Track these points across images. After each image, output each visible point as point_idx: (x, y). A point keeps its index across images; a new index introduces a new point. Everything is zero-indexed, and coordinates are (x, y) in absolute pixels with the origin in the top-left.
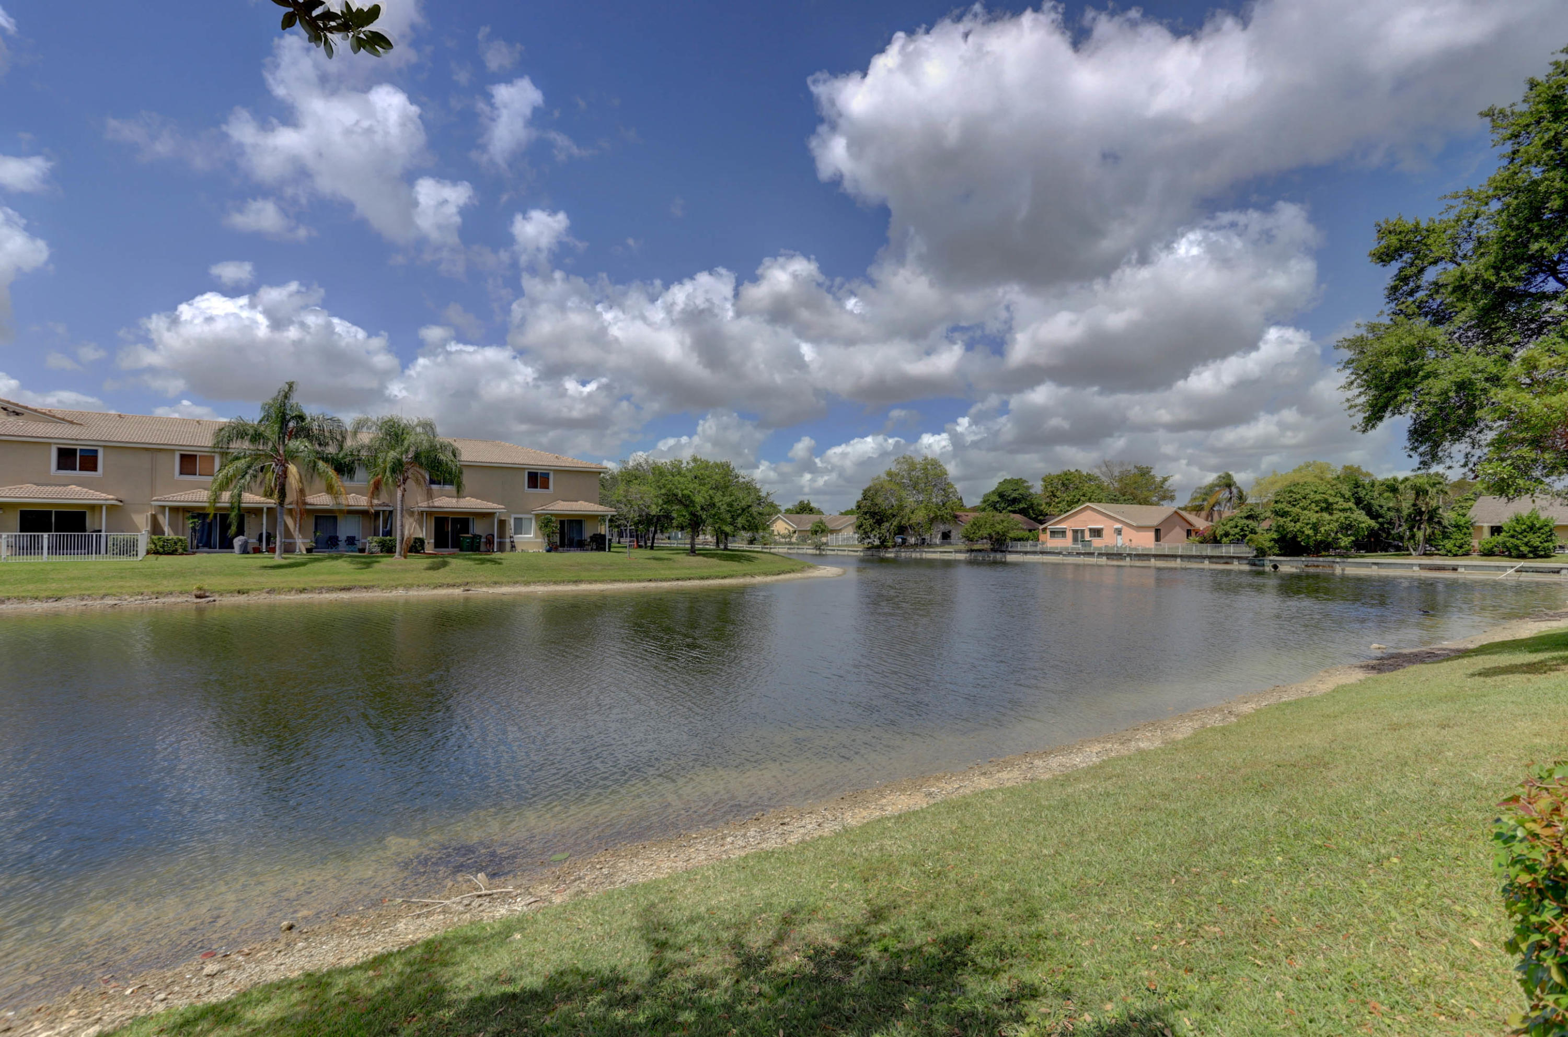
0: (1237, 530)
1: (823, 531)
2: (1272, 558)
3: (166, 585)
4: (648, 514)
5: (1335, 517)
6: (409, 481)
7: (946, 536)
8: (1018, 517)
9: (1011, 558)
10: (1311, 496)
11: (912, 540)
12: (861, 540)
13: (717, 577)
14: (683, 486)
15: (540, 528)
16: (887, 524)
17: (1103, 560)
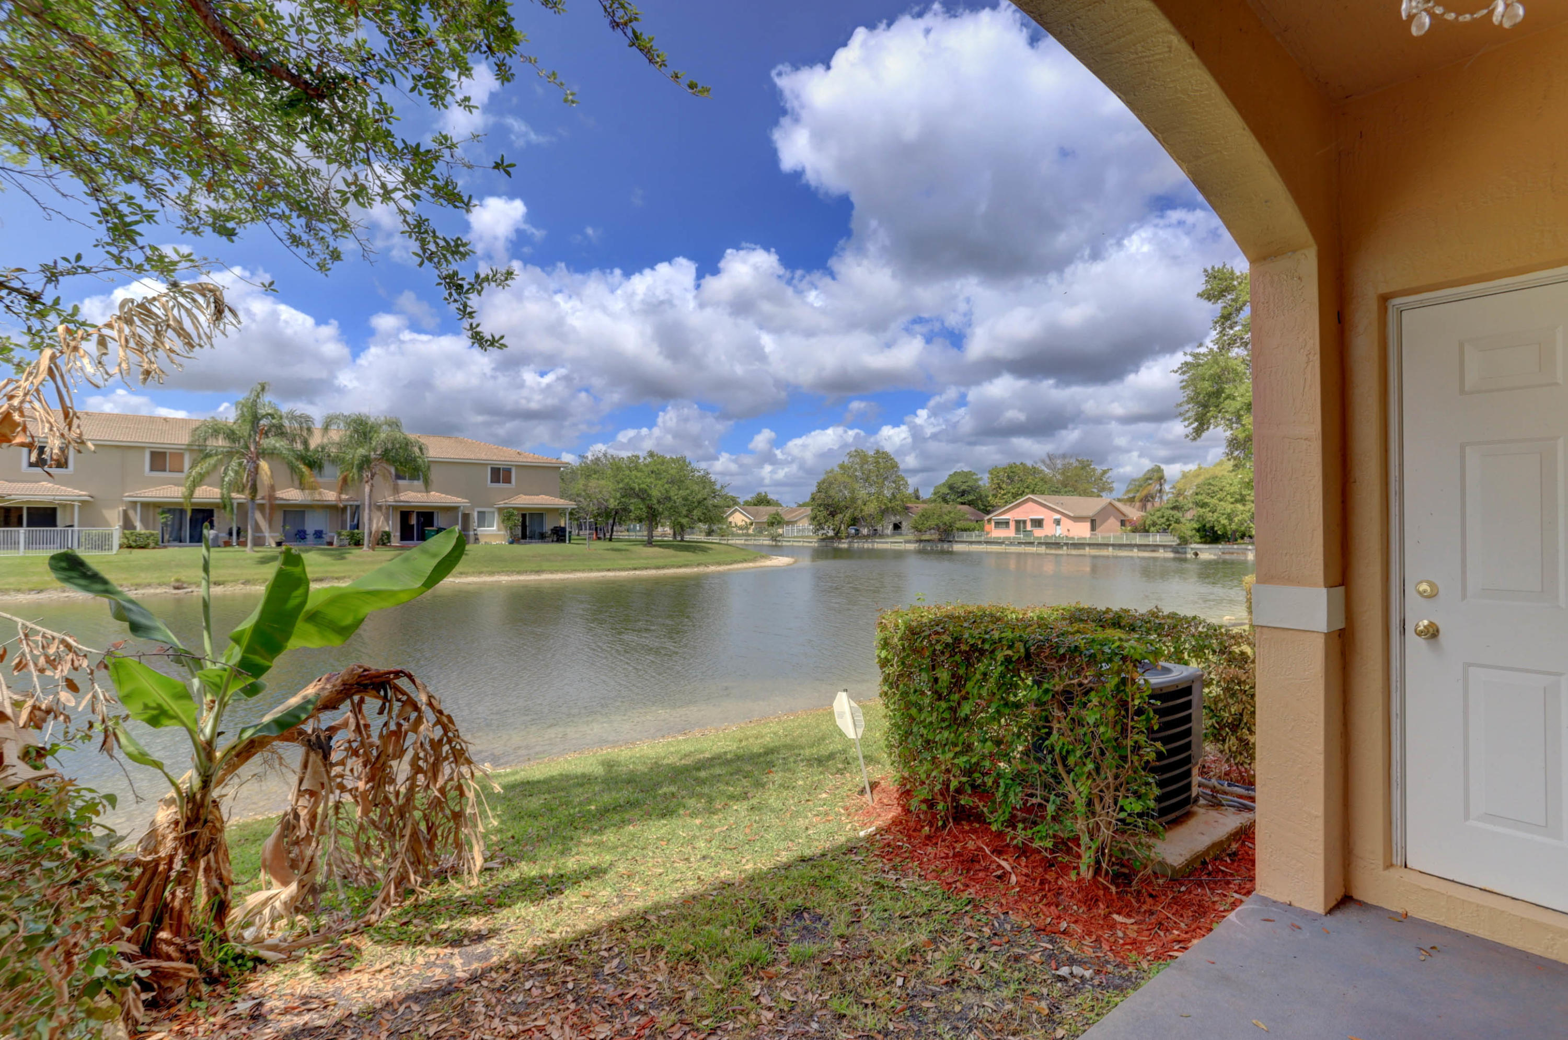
0: (1163, 520)
1: (779, 523)
2: (1193, 546)
3: (143, 577)
4: (607, 508)
5: (1247, 508)
6: (376, 477)
7: (897, 527)
8: (966, 507)
9: (957, 547)
10: (1227, 489)
11: (865, 531)
12: (816, 531)
13: (672, 566)
14: (640, 481)
15: (503, 521)
16: (841, 516)
17: (1042, 550)
